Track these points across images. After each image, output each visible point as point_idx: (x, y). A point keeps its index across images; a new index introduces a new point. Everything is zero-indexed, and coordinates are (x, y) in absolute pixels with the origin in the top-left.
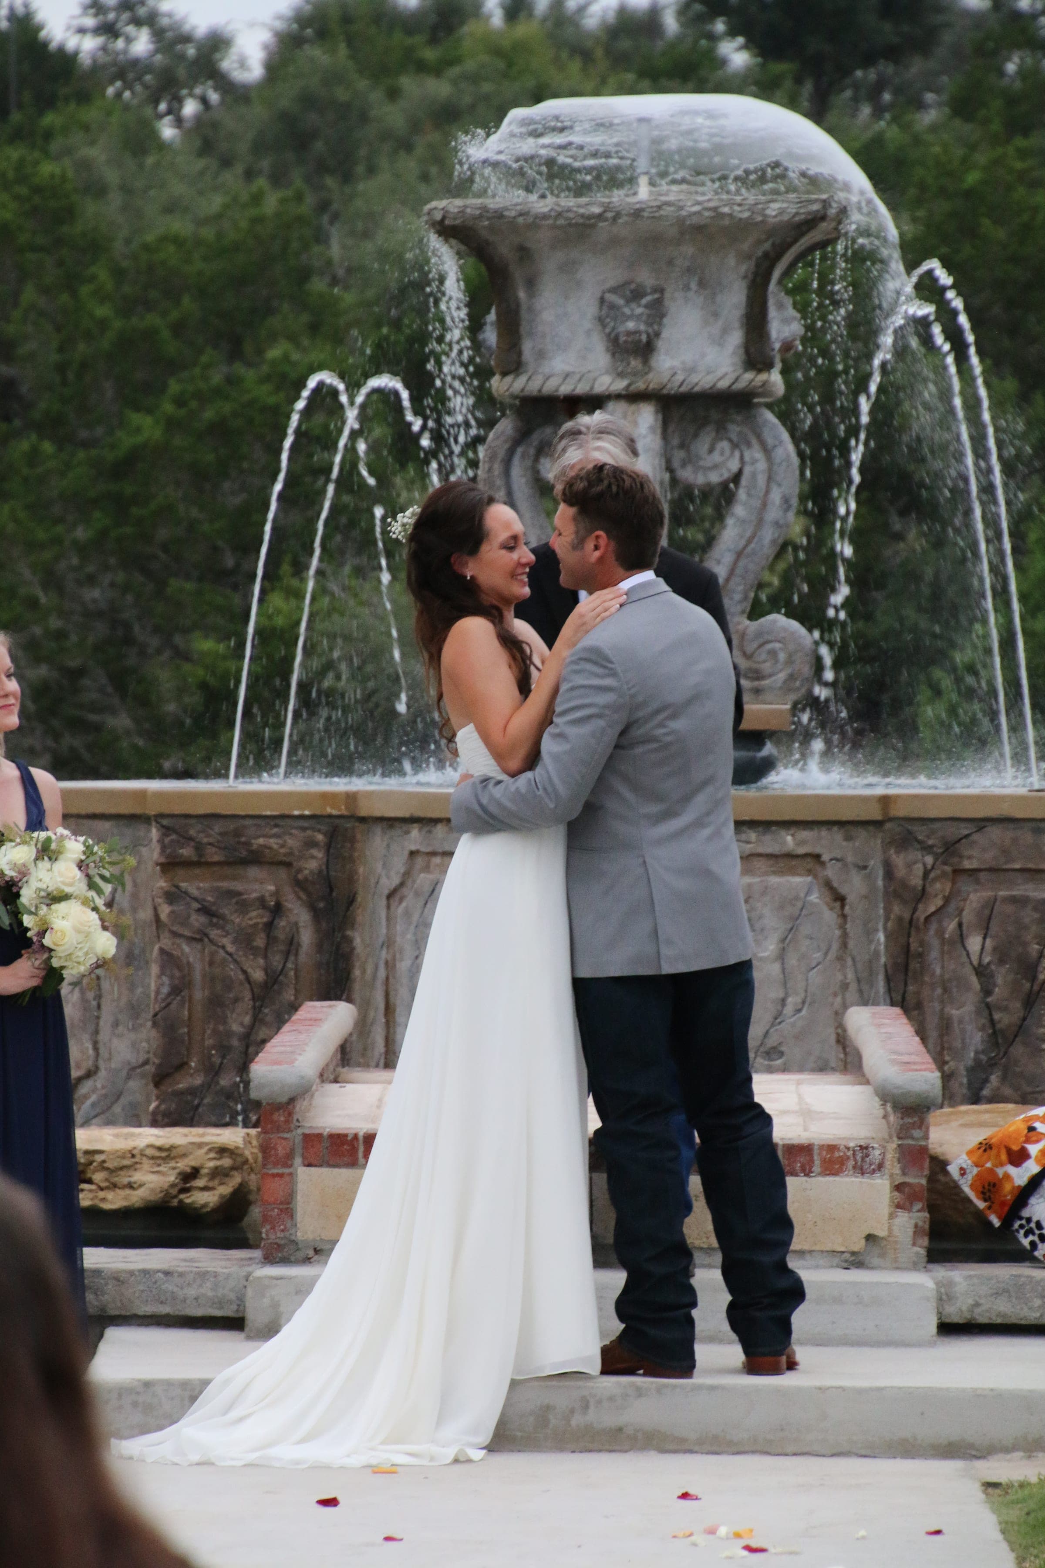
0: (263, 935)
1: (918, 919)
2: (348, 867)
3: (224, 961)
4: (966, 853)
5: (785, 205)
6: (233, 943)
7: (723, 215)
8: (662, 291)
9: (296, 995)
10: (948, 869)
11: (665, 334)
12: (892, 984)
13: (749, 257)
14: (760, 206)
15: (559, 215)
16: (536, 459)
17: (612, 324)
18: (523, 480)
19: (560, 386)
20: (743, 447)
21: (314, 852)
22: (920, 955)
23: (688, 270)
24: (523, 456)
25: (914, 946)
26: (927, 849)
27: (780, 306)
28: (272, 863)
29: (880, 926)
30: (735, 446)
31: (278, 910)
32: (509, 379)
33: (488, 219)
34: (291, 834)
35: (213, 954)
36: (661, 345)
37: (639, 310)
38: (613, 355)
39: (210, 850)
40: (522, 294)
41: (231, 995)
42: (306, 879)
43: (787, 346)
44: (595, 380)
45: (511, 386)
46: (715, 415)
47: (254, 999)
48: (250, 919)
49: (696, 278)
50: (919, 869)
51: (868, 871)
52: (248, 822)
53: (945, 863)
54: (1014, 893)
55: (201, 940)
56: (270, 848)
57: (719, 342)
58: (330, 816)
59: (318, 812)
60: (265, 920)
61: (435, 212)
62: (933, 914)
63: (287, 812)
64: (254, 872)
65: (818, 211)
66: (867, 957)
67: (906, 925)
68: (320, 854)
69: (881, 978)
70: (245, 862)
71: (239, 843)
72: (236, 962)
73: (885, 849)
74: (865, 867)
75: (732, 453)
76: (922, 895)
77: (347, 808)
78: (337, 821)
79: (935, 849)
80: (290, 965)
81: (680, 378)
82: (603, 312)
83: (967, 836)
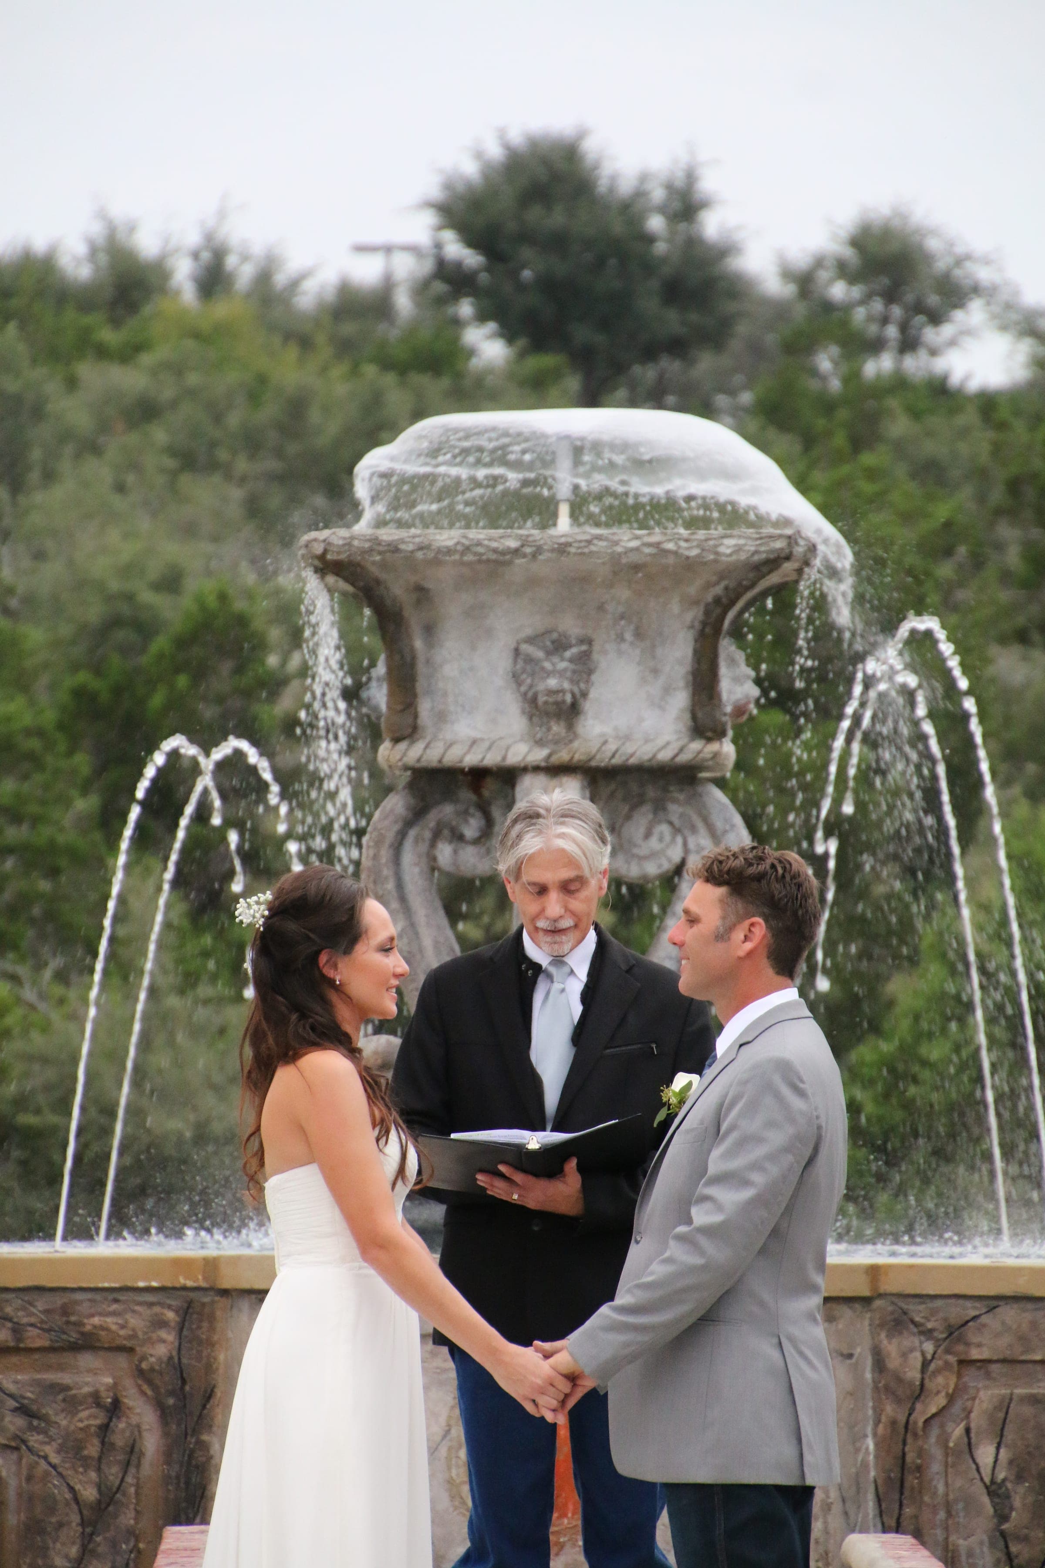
0: (96, 1441)
1: (915, 1423)
2: (205, 1354)
3: (47, 1474)
4: (974, 1339)
5: (742, 542)
6: (58, 1452)
7: (667, 552)
8: (590, 642)
9: (136, 1519)
10: (952, 1359)
11: (593, 694)
12: (884, 1506)
13: (696, 603)
14: (711, 543)
15: (467, 549)
16: (433, 844)
17: (529, 681)
18: (417, 870)
19: (465, 754)
20: (687, 832)
21: (163, 1334)
22: (919, 1468)
23: (622, 617)
24: (417, 840)
25: (910, 1457)
26: (928, 1334)
27: (732, 662)
28: (110, 1349)
29: (869, 1430)
30: (677, 831)
31: (115, 1408)
32: (402, 746)
33: (380, 553)
34: (134, 1311)
35: (32, 1467)
36: (588, 706)
37: (563, 665)
38: (530, 718)
39: (33, 1332)
40: (419, 644)
41: (54, 1520)
42: (152, 1370)
43: (740, 711)
44: (508, 748)
45: (404, 754)
46: (651, 792)
47: (83, 1524)
48: (81, 1421)
49: (632, 627)
50: (916, 1360)
51: (854, 1360)
52: (79, 1296)
53: (948, 1351)
54: (1035, 1391)
55: (17, 1449)
56: (107, 1329)
57: (660, 704)
58: (184, 1288)
59: (169, 1284)
60: (98, 1422)
61: (315, 545)
62: (933, 1416)
63: (129, 1284)
64: (86, 1360)
65: (782, 549)
66: (853, 1470)
67: (902, 1430)
68: (170, 1337)
69: (871, 1496)
70: (75, 1348)
71: (68, 1323)
72: (60, 1474)
73: (874, 1335)
74: (850, 1356)
75: (673, 840)
76: (920, 1392)
77: (205, 1278)
78: (192, 1295)
79: (936, 1334)
80: (129, 1479)
81: (612, 747)
82: (518, 667)
83: (975, 1318)
